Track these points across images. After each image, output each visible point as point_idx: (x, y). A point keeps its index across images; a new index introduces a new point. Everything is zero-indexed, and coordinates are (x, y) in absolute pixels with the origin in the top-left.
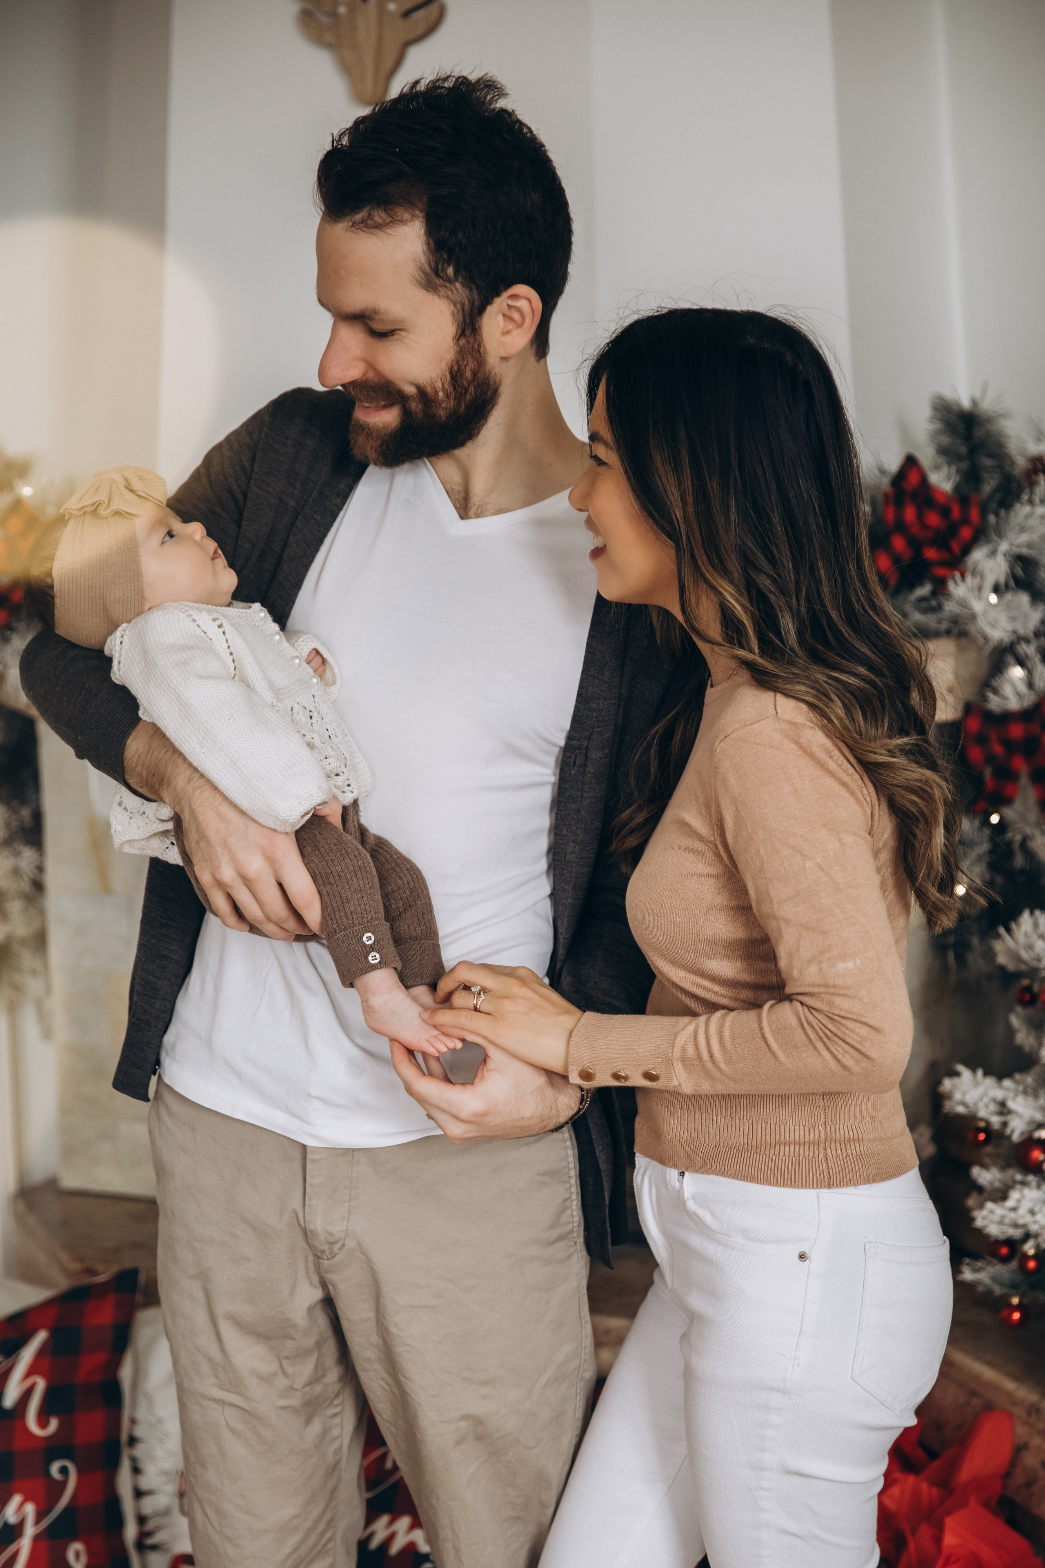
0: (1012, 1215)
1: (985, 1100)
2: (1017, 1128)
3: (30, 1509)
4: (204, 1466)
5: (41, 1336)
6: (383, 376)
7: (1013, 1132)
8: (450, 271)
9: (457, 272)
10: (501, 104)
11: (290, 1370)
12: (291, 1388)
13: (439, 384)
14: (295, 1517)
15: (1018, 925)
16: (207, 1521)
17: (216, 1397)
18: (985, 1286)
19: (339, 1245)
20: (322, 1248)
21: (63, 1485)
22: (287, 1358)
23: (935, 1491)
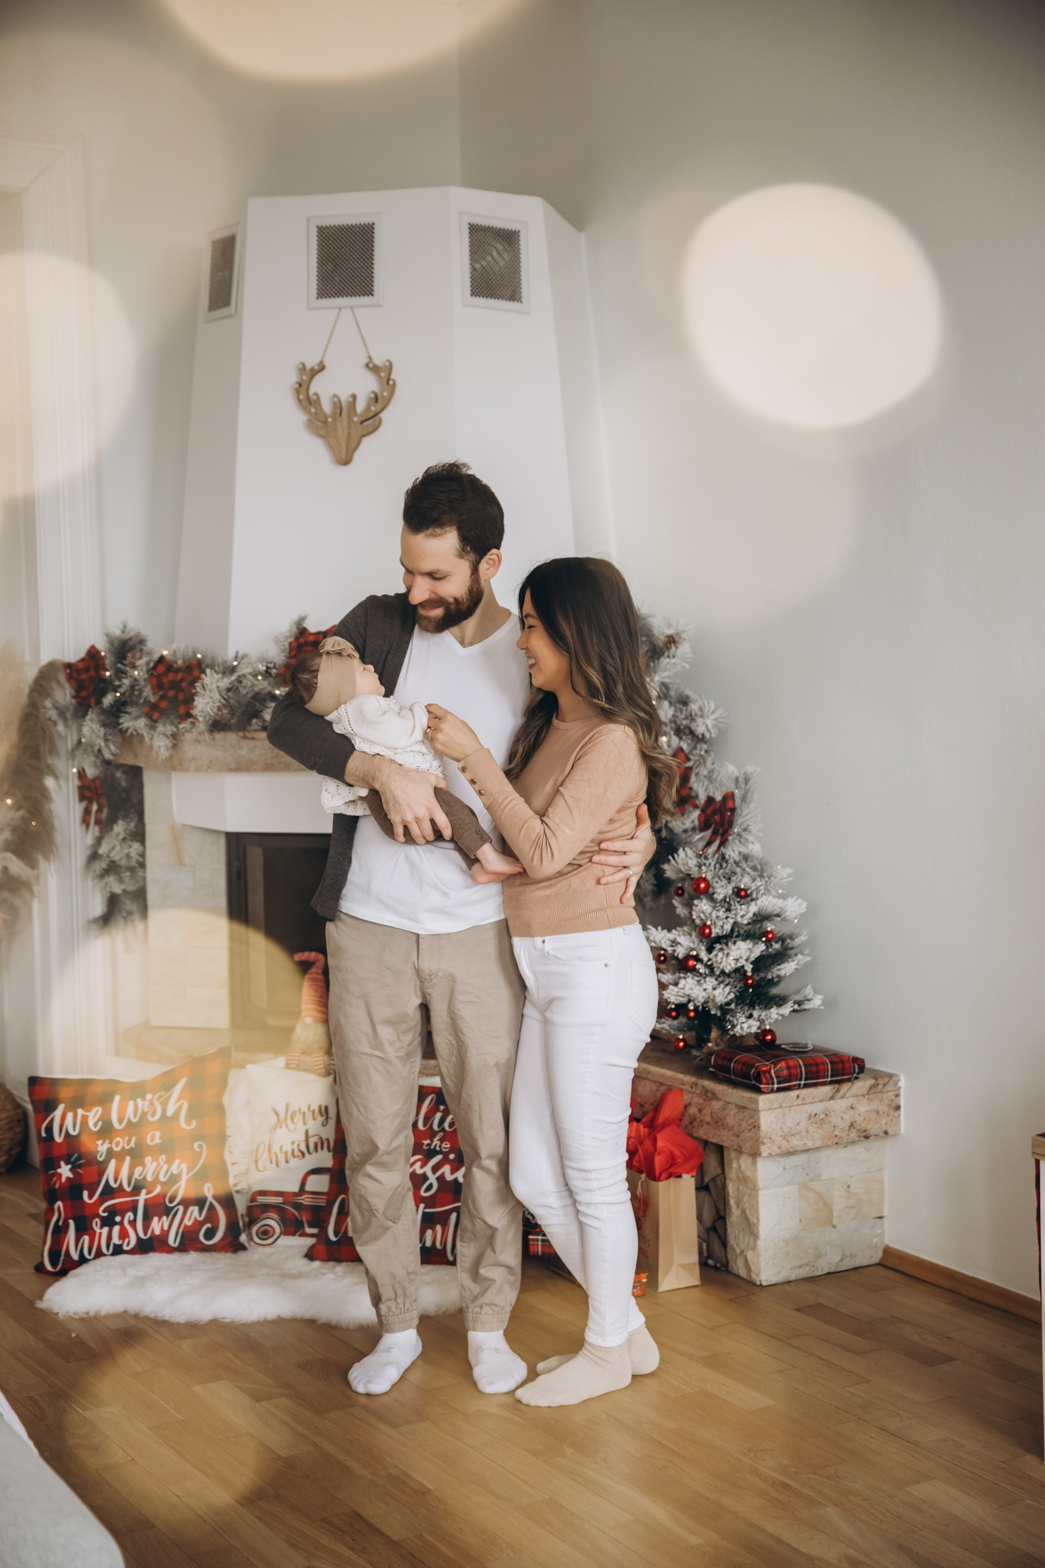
0: (682, 991)
1: (664, 940)
2: (681, 952)
3: (184, 1166)
4: (359, 1087)
5: (184, 1081)
6: (438, 595)
7: (678, 954)
8: (469, 549)
9: (471, 549)
10: (470, 472)
11: (402, 1038)
12: (402, 1047)
13: (464, 596)
14: (400, 1109)
15: (678, 855)
16: (359, 1113)
17: (368, 1052)
18: (666, 1030)
19: (434, 976)
20: (425, 977)
21: (201, 1153)
22: (402, 1032)
23: (646, 1130)
